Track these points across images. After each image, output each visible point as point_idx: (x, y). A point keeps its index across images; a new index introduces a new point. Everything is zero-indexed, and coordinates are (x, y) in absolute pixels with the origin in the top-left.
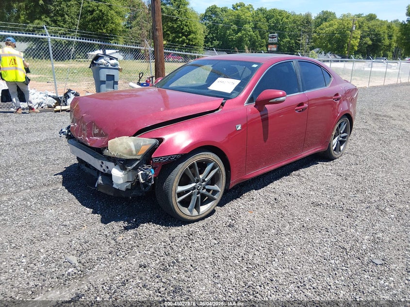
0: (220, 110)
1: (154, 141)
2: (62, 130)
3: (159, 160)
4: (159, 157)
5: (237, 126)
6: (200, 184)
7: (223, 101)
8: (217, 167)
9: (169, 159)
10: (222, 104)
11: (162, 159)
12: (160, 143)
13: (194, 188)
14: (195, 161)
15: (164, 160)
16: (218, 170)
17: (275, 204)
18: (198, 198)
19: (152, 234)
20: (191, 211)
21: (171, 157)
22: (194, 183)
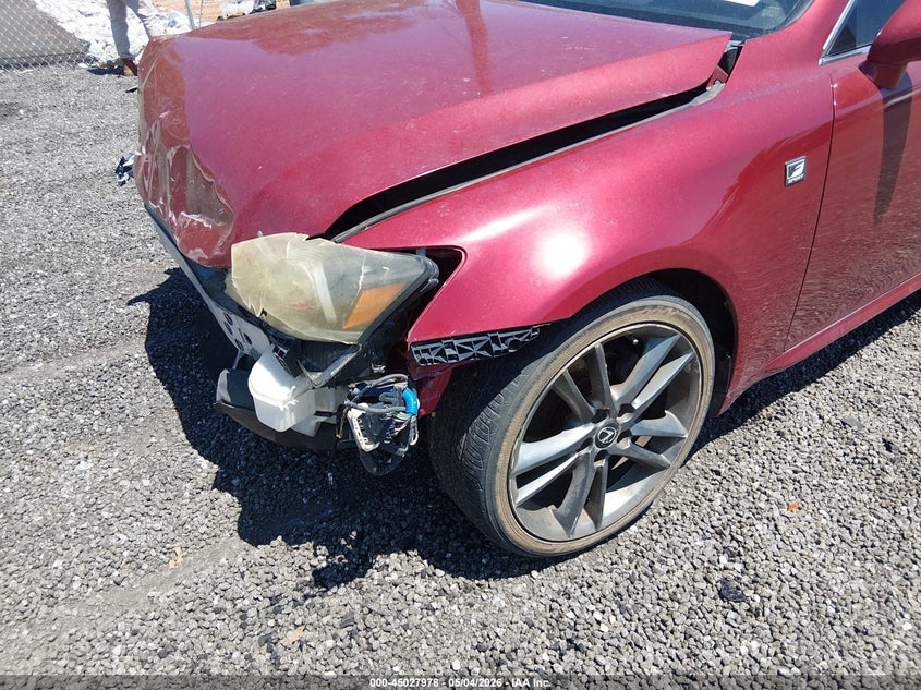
0: (715, 90)
1: (415, 269)
2: (123, 161)
3: (442, 353)
4: (439, 340)
5: (789, 165)
6: (609, 426)
7: (730, 45)
8: (688, 350)
9: (487, 347)
10: (726, 63)
11: (451, 346)
12: (443, 277)
13: (586, 442)
14: (597, 345)
15: (461, 350)
16: (691, 361)
17: (889, 468)
18: (598, 473)
19: (415, 620)
20: (567, 522)
21: (495, 340)
22: (586, 422)
